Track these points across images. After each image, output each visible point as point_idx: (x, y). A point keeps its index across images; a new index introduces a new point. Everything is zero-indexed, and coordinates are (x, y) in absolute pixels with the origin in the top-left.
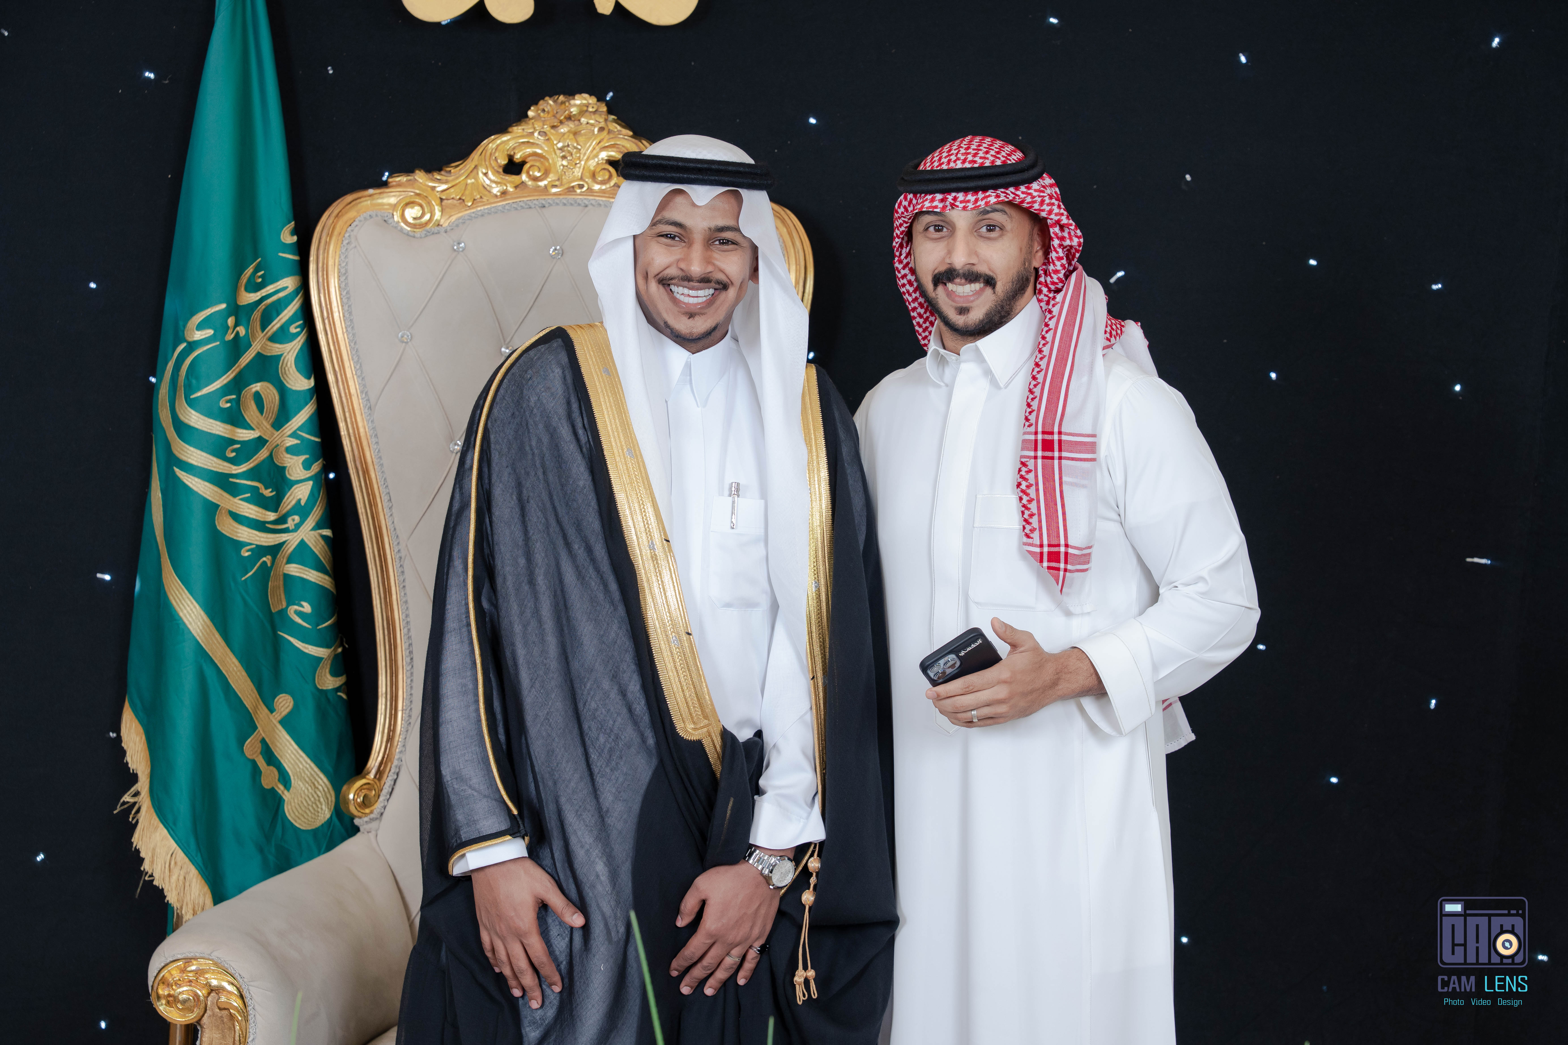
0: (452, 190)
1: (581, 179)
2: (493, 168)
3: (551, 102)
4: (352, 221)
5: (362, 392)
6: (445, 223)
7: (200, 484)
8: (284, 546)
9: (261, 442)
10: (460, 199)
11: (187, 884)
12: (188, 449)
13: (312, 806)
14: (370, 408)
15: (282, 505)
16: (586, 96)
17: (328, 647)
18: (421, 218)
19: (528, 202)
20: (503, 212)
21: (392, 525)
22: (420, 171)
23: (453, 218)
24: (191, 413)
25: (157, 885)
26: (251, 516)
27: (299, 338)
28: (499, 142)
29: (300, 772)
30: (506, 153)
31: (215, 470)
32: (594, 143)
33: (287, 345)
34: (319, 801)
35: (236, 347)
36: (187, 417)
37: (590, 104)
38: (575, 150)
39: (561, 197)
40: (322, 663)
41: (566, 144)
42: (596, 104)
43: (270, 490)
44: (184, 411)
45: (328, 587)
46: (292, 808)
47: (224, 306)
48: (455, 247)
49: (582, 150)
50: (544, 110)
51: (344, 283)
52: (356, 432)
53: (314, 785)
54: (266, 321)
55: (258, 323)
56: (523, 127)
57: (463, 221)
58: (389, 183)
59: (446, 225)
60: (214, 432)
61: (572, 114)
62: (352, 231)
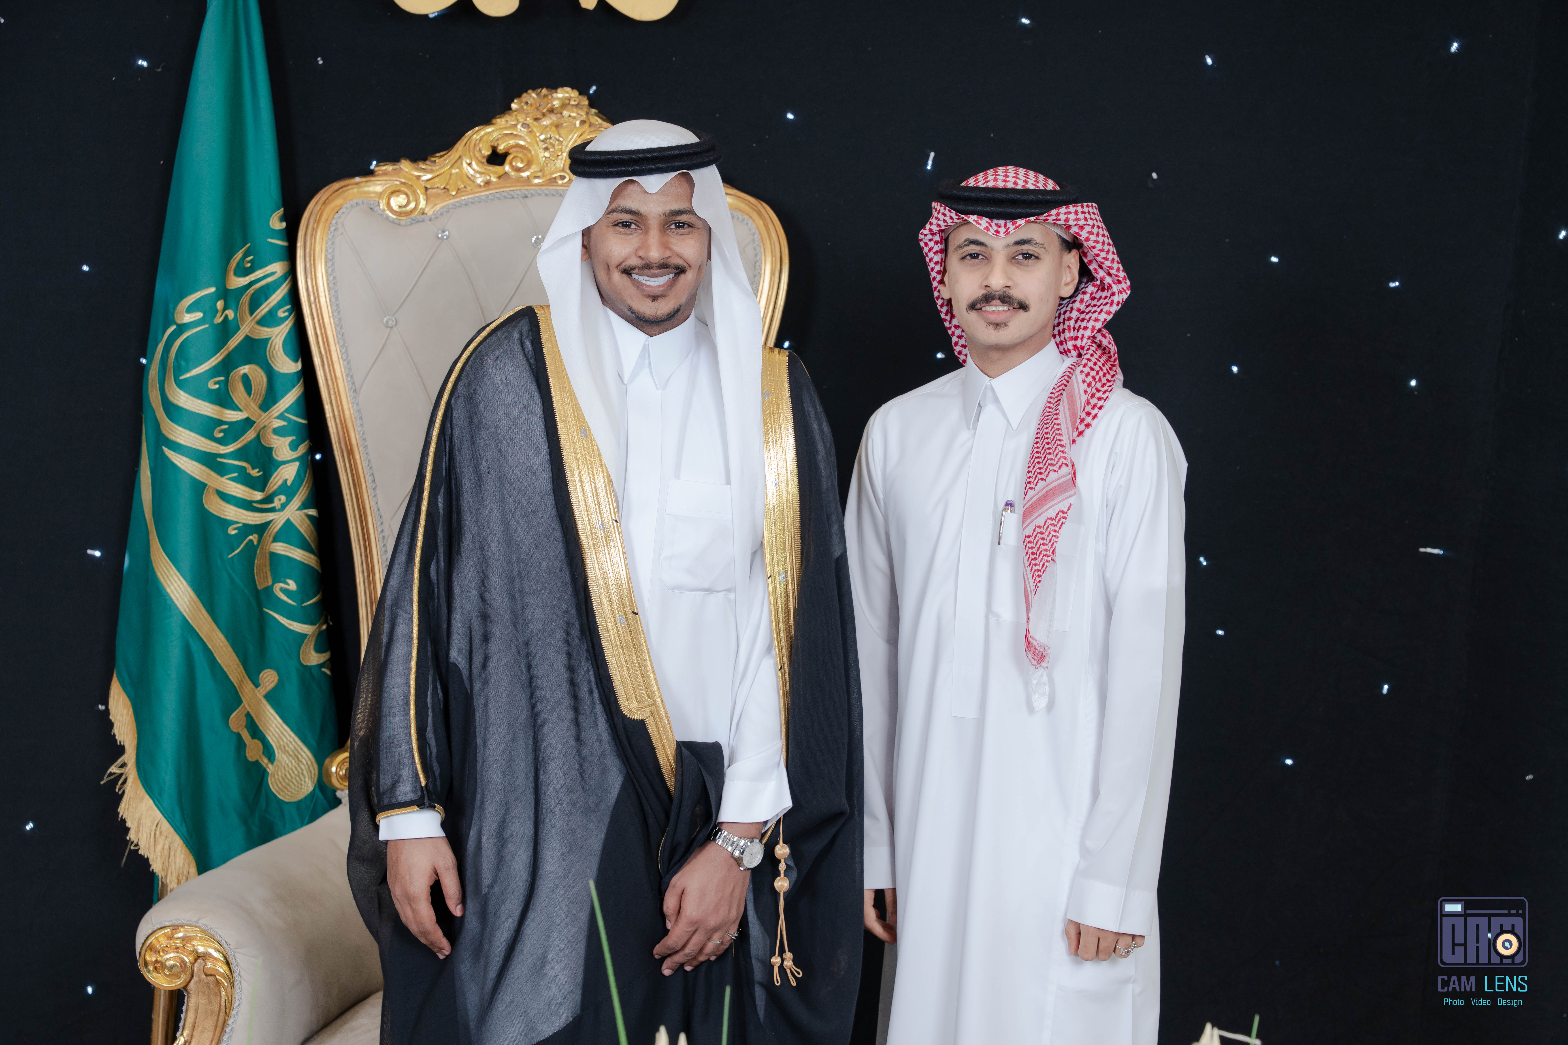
0: (437, 180)
1: (563, 170)
2: (477, 158)
3: (534, 95)
4: (339, 208)
5: (347, 375)
6: (430, 212)
7: (188, 463)
8: (271, 525)
9: (248, 423)
10: (444, 188)
11: (172, 853)
12: (177, 429)
13: (296, 779)
14: (355, 391)
15: (269, 484)
16: (568, 89)
17: (312, 623)
18: (406, 206)
19: (511, 192)
20: (487, 201)
21: (376, 506)
22: (406, 160)
23: (438, 207)
24: (180, 394)
25: (143, 854)
26: (238, 495)
27: (287, 322)
28: (482, 133)
29: (284, 746)
30: (490, 144)
31: (203, 449)
32: (576, 135)
33: (275, 329)
34: (303, 774)
35: (225, 330)
36: (176, 398)
37: (572, 97)
38: (557, 142)
39: (543, 188)
40: (307, 639)
41: (549, 136)
42: (578, 98)
43: (257, 470)
44: (173, 393)
45: (314, 566)
46: (275, 780)
47: (213, 290)
48: (440, 236)
49: (564, 142)
50: (527, 103)
51: (330, 269)
52: (342, 414)
53: (298, 758)
54: (254, 305)
55: (247, 307)
56: (506, 119)
57: (448, 210)
58: (375, 171)
59: (430, 213)
60: (202, 412)
61: (554, 107)
62: (339, 217)
